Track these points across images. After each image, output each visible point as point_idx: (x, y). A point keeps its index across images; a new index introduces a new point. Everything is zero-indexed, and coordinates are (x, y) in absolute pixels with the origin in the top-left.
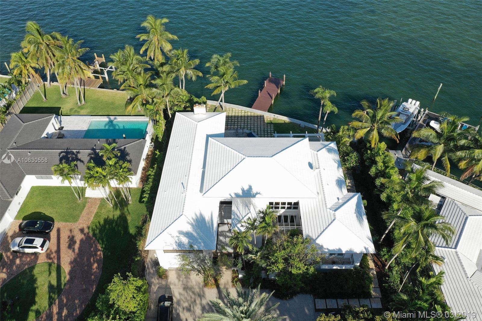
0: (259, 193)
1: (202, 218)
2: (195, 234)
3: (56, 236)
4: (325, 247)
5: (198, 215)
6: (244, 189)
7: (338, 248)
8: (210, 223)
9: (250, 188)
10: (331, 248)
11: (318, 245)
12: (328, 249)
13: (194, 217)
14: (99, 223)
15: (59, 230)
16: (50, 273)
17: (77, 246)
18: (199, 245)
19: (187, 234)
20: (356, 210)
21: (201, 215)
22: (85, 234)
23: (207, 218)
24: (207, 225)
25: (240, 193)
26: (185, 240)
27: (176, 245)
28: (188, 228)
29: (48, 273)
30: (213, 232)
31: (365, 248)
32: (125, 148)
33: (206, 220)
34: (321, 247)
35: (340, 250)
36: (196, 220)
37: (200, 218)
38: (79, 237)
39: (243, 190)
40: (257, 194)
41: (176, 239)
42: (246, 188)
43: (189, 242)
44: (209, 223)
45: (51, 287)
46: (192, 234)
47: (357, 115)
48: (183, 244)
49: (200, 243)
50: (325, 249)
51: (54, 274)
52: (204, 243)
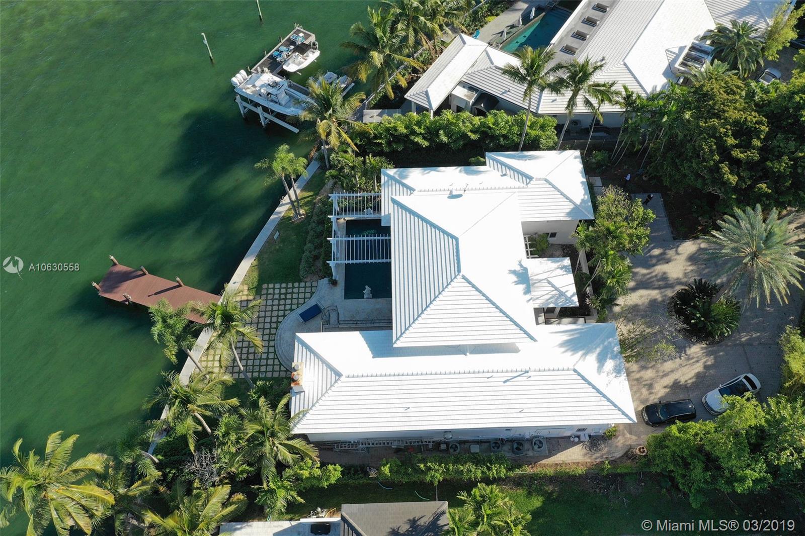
1: (568, 344)
2: (598, 350)
4: (582, 197)
5: (563, 349)
6: (515, 282)
7: (581, 185)
8: (572, 333)
9: (514, 272)
10: (583, 192)
11: (581, 203)
13: (569, 353)
18: (613, 344)
19: (601, 360)
20: (521, 160)
21: (562, 345)
23: (565, 337)
24: (575, 336)
25: (522, 287)
26: (610, 364)
27: (620, 376)
28: (592, 359)
30: (586, 328)
33: (569, 338)
34: (583, 200)
35: (582, 183)
36: (572, 351)
37: (566, 346)
39: (517, 283)
40: (521, 264)
41: (611, 375)
42: (514, 278)
43: (611, 358)
44: (573, 335)
46: (599, 354)
48: (616, 366)
49: (610, 343)
50: (585, 197)
52: (608, 338)
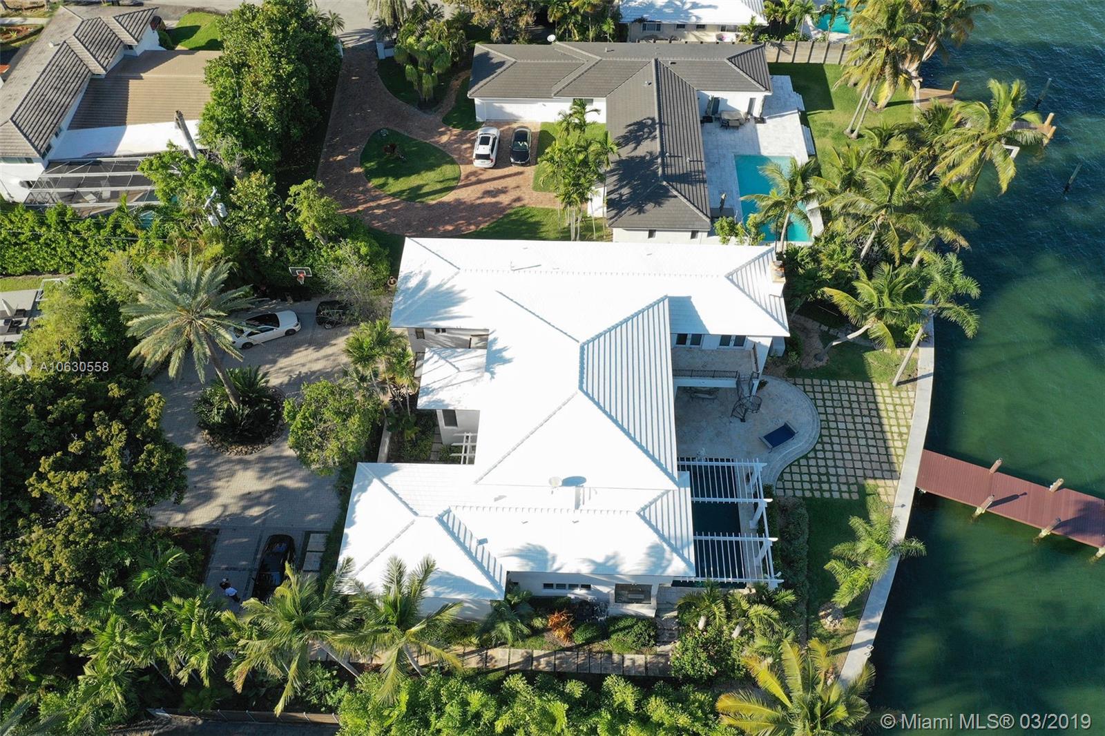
0: (493, 377)
1: (456, 301)
2: (421, 294)
3: (507, 173)
5: (463, 295)
6: (505, 350)
7: (356, 519)
8: (445, 315)
9: (506, 361)
10: (357, 507)
12: (358, 501)
13: (456, 289)
14: (531, 217)
15: (521, 173)
16: (441, 182)
17: (488, 200)
18: (402, 303)
19: (422, 284)
20: (448, 573)
21: (463, 300)
22: (510, 204)
23: (455, 310)
24: (443, 311)
25: (498, 347)
26: (413, 282)
27: (407, 274)
28: (432, 283)
29: (442, 179)
30: (427, 321)
33: (452, 309)
34: (364, 489)
35: (351, 524)
36: (451, 293)
37: (460, 298)
38: (504, 199)
39: (502, 350)
40: (493, 373)
41: (417, 272)
42: (508, 354)
43: (409, 289)
44: (446, 312)
45: (420, 187)
46: (423, 289)
48: (406, 282)
49: (405, 303)
50: (359, 497)
51: (439, 186)
52: (404, 308)
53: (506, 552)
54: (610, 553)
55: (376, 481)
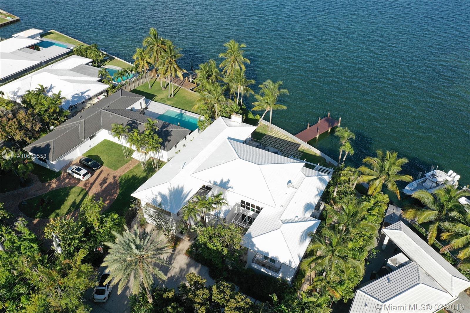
0: (232, 188)
1: (181, 190)
2: (168, 198)
3: (98, 174)
4: (256, 246)
5: (180, 187)
6: (223, 180)
7: (266, 251)
8: (185, 196)
9: (228, 181)
10: (261, 249)
11: (253, 242)
12: (258, 249)
13: (176, 187)
14: (128, 176)
15: (101, 172)
16: (79, 195)
17: (105, 185)
18: (166, 206)
19: (163, 197)
20: (304, 231)
21: (182, 188)
22: (115, 180)
23: (185, 191)
24: (182, 196)
25: (219, 182)
26: (159, 199)
27: (152, 201)
28: (166, 192)
29: (78, 194)
30: (182, 203)
31: (290, 261)
32: (172, 131)
33: (183, 193)
34: (254, 245)
35: (268, 253)
36: (176, 189)
37: (180, 190)
38: (110, 180)
39: (222, 181)
40: (230, 187)
41: (155, 196)
42: (225, 180)
43: (161, 202)
45: (74, 203)
46: (166, 197)
47: (367, 161)
48: (157, 202)
49: (168, 205)
50: (256, 248)
51: (81, 196)
52: (170, 206)
53: (303, 213)
54: (316, 189)
55: (253, 240)
